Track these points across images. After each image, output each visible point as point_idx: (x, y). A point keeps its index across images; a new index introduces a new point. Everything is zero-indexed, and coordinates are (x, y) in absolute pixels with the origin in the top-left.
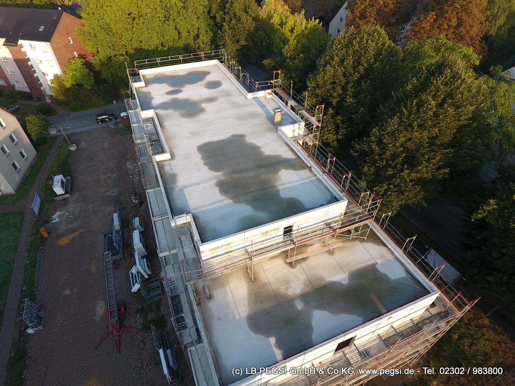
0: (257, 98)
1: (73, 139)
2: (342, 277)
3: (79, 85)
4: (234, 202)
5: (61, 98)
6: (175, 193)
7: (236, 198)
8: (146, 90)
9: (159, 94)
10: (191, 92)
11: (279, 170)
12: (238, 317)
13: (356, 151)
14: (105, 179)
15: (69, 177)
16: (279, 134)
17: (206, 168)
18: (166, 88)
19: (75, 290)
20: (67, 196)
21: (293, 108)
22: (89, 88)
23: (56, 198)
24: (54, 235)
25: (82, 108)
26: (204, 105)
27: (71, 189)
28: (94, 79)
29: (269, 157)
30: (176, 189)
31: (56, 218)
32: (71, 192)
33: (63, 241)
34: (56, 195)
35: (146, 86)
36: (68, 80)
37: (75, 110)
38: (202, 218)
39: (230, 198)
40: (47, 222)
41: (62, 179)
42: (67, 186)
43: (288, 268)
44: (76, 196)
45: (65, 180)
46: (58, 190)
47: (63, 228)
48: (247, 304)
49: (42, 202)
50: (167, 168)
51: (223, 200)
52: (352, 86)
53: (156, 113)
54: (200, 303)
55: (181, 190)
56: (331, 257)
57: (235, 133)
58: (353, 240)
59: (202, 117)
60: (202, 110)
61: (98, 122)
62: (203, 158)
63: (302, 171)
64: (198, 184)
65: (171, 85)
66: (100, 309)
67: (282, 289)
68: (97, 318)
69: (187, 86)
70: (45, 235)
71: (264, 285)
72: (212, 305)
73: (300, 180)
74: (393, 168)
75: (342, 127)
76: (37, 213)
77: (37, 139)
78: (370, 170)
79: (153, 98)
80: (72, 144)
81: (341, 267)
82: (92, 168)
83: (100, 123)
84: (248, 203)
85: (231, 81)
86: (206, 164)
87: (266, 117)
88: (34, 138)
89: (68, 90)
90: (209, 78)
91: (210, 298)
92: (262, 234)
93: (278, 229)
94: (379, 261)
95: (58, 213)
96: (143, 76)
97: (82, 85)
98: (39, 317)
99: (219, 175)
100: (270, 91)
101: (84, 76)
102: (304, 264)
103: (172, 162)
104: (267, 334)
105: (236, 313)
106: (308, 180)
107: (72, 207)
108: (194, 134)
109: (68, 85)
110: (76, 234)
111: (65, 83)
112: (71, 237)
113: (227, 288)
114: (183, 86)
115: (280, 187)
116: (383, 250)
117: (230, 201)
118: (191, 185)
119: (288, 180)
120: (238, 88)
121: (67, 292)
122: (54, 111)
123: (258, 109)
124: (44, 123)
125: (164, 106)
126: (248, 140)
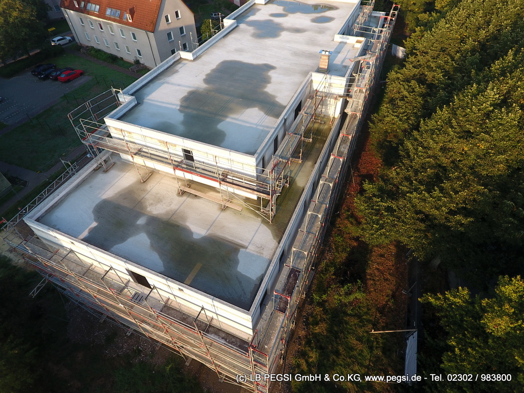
0: (346, 43)
2: (200, 232)
4: (179, 110)
7: (184, 109)
8: (260, 7)
9: (265, 13)
11: (254, 106)
12: (100, 195)
16: (305, 79)
17: (204, 77)
18: (278, 10)
26: (284, 33)
29: (266, 94)
30: (161, 81)
35: (264, 4)
39: (181, 106)
48: (116, 192)
50: (179, 66)
51: (175, 105)
53: (236, 27)
54: (97, 170)
55: (163, 83)
56: (218, 212)
57: (270, 63)
60: (275, 36)
62: (212, 70)
63: (271, 118)
64: (179, 85)
67: (149, 202)
69: (298, 14)
71: (145, 190)
72: (101, 177)
73: (257, 125)
79: (254, 15)
81: (212, 225)
84: (186, 115)
86: (207, 75)
88: (203, 38)
90: (328, 13)
91: (106, 171)
93: (177, 146)
94: (251, 249)
99: (203, 87)
100: (363, 39)
103: (188, 63)
104: (98, 218)
105: (103, 192)
106: (261, 128)
113: (123, 174)
114: (295, 13)
115: (228, 120)
116: (272, 244)
117: (178, 107)
118: (172, 84)
119: (245, 119)
125: (253, 23)
126: (271, 73)
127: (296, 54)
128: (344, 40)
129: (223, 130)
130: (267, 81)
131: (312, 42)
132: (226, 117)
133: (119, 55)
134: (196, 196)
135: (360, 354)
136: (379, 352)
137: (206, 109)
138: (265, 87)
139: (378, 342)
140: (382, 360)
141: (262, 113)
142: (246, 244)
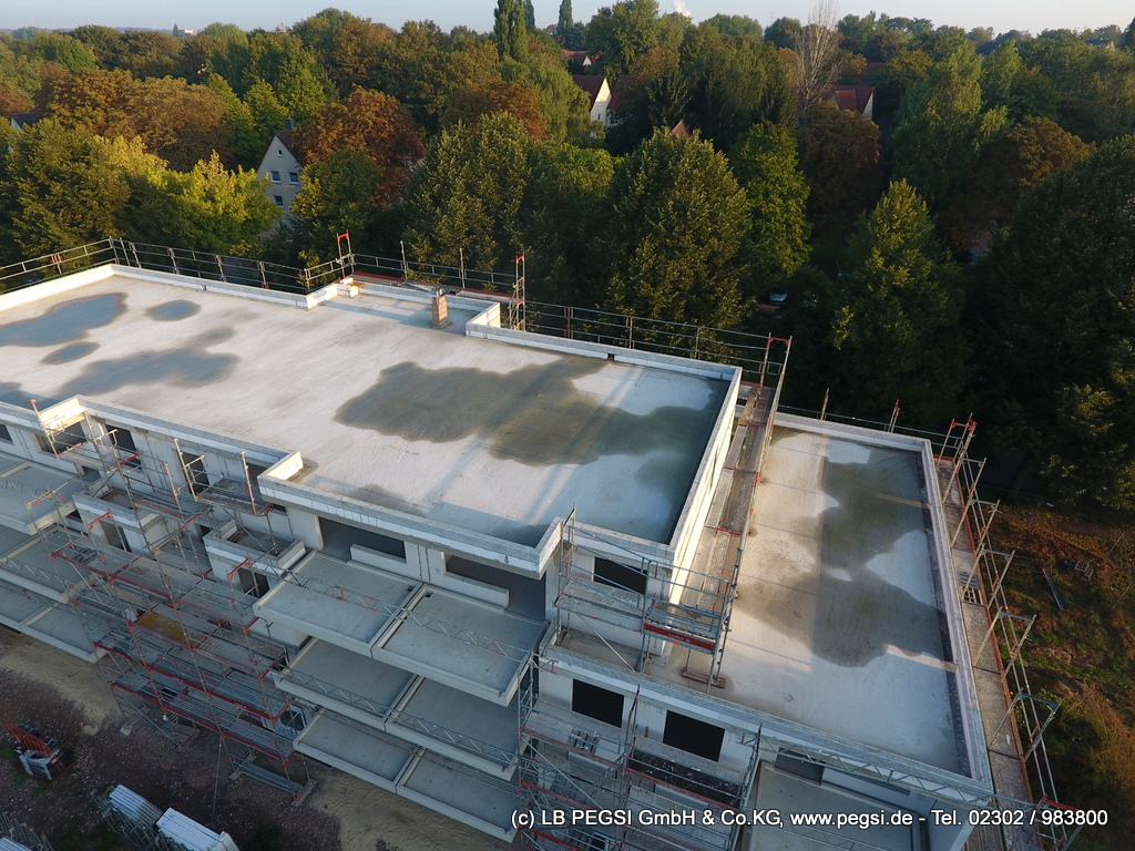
0: (327, 301)
2: (822, 501)
4: (581, 463)
7: (574, 456)
9: (22, 369)
10: (127, 340)
11: (568, 383)
12: (806, 668)
17: (425, 442)
18: (26, 352)
26: (215, 350)
29: (516, 374)
30: (424, 510)
39: (564, 463)
51: (556, 472)
53: (91, 406)
55: (439, 504)
56: (771, 486)
57: (383, 367)
59: (248, 369)
60: (228, 359)
62: (386, 432)
63: (606, 368)
64: (456, 475)
67: (789, 573)
71: (759, 588)
73: (625, 381)
85: (214, 293)
86: (411, 438)
87: (404, 323)
90: (138, 303)
91: (723, 682)
94: (823, 453)
100: (350, 280)
103: (317, 473)
104: (874, 649)
105: (796, 665)
106: (636, 377)
108: (282, 403)
114: (79, 335)
115: (614, 405)
116: (805, 437)
118: (445, 486)
119: (608, 390)
123: (362, 318)
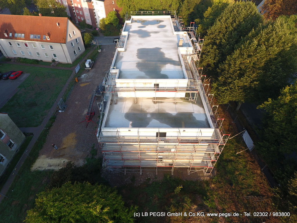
0: (179, 35)
1: (101, 47)
2: (174, 113)
3: (111, 24)
5: (103, 29)
6: (118, 62)
7: (141, 70)
8: (130, 24)
9: (135, 27)
10: (149, 28)
11: (167, 64)
12: (122, 112)
13: (220, 69)
14: (107, 66)
15: (93, 62)
16: (178, 51)
17: (137, 57)
18: (140, 25)
19: (80, 103)
20: (90, 69)
21: (192, 41)
22: (115, 26)
23: (85, 68)
24: (80, 82)
25: (110, 35)
26: (151, 34)
27: (93, 67)
28: (119, 22)
29: (167, 58)
30: (120, 62)
31: (83, 76)
32: (92, 68)
33: (82, 85)
34: (86, 67)
35: (131, 23)
36: (107, 21)
37: (106, 36)
38: (123, 73)
39: (139, 69)
40: (79, 77)
41: (90, 61)
42: (91, 65)
43: (153, 103)
44: (93, 70)
45: (91, 62)
46: (87, 65)
47: (84, 80)
48: (128, 109)
49: (80, 69)
50: (121, 54)
51: (136, 69)
52: (228, 33)
53: (129, 34)
54: (111, 104)
55: (122, 62)
56: (175, 105)
57: (157, 47)
58: (189, 102)
59: (148, 38)
60: (149, 36)
61: (114, 42)
62: (137, 54)
63: (178, 66)
64: (129, 62)
65: (142, 24)
66: (86, 112)
67: (145, 109)
68: (83, 114)
69: (149, 25)
70: (77, 81)
71: (139, 106)
72: (115, 106)
73: (174, 69)
74: (232, 78)
75: (217, 56)
76: (77, 72)
77: (87, 44)
78: (222, 79)
79: (131, 28)
80: (100, 49)
81: (176, 109)
82: (104, 61)
83: (115, 43)
84: (145, 72)
85: (171, 26)
86: (137, 56)
87: (177, 43)
88: (86, 43)
89: (106, 25)
90: (161, 24)
91: (116, 104)
92: (144, 83)
93: (151, 83)
94: (195, 112)
95: (84, 75)
96: (132, 19)
97: (113, 24)
98: (64, 108)
99: (140, 60)
100: (186, 32)
101: (114, 20)
102: (160, 104)
103: (124, 52)
104: (130, 120)
105: (123, 111)
106: (177, 70)
107: (91, 74)
108: (140, 44)
109: (106, 23)
110: (88, 84)
111: (105, 22)
112: (86, 84)
113: (124, 103)
114: (147, 25)
116: (201, 109)
117: (138, 70)
118: (126, 62)
119: (168, 68)
120: (172, 30)
121: (77, 103)
122: (98, 35)
123: (176, 39)
124: (91, 37)
125: (134, 32)
126: (162, 50)
127: (164, 41)
128: (178, 34)
129: (164, 74)
130: (163, 54)
131: (166, 36)
132: (161, 69)
133: (39, 59)
134: (161, 102)
135: (230, 147)
136: (236, 144)
137: (150, 68)
138: (165, 56)
139: (234, 141)
140: (238, 146)
141: (173, 65)
142: (193, 112)
